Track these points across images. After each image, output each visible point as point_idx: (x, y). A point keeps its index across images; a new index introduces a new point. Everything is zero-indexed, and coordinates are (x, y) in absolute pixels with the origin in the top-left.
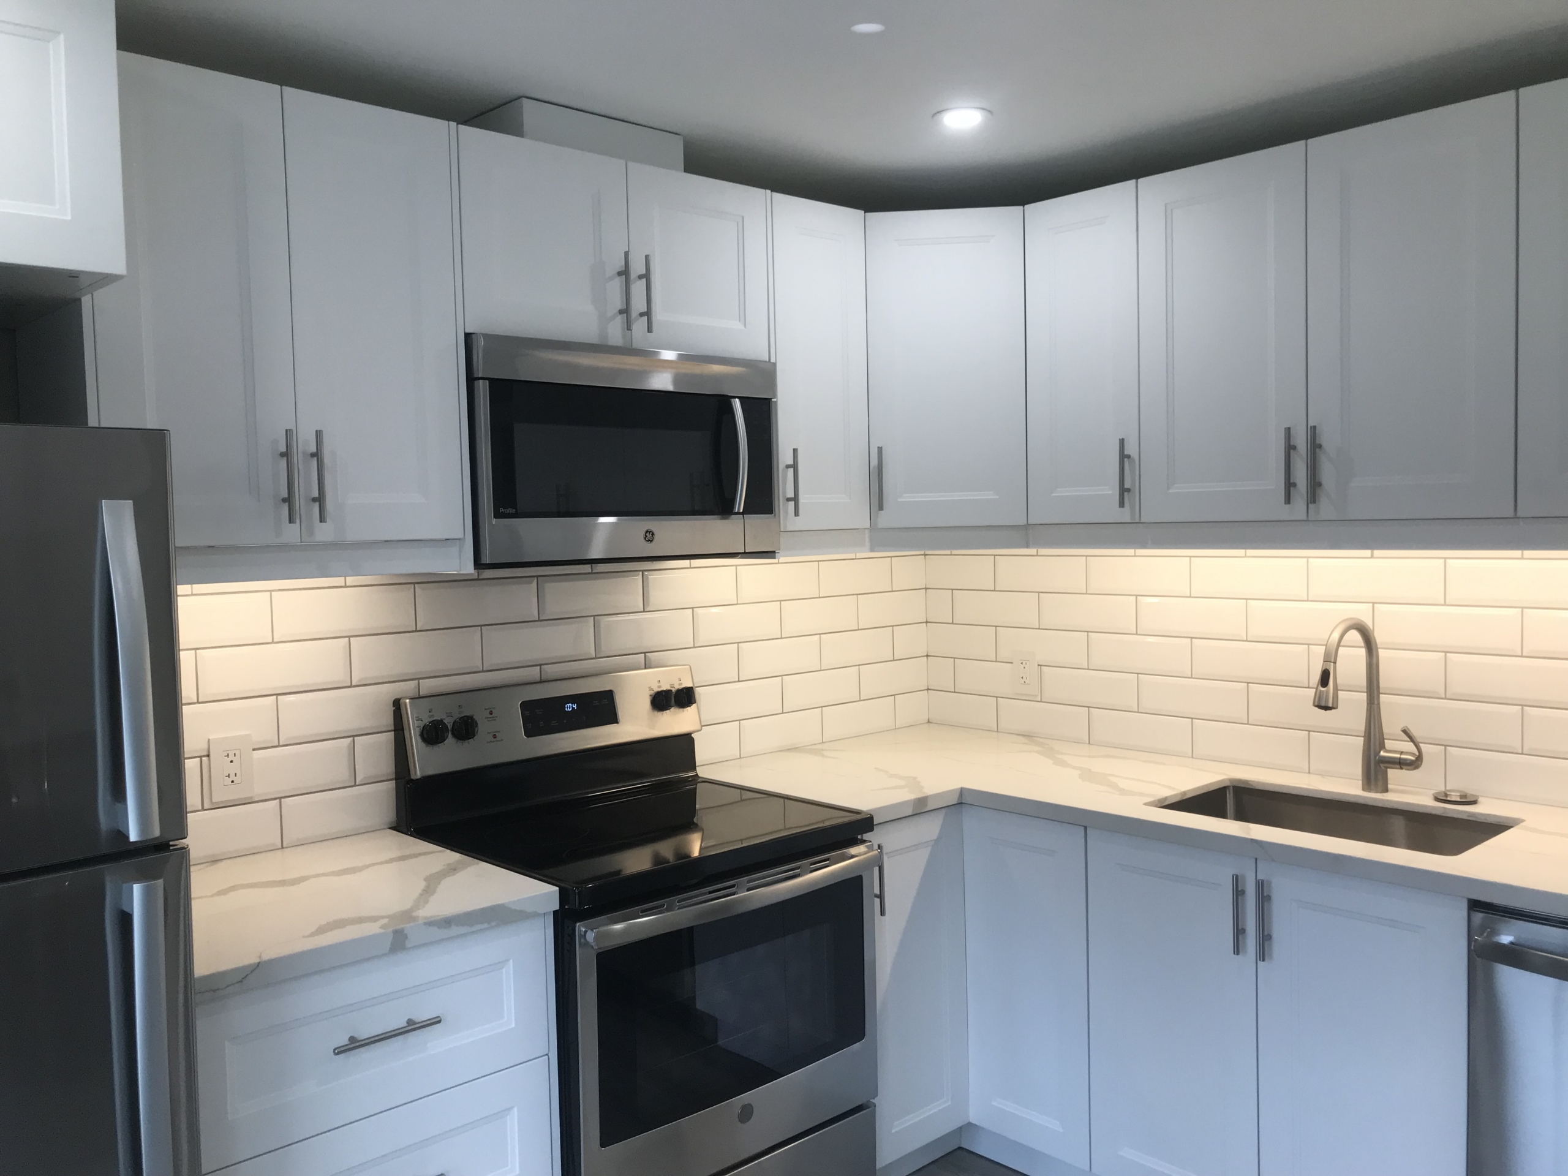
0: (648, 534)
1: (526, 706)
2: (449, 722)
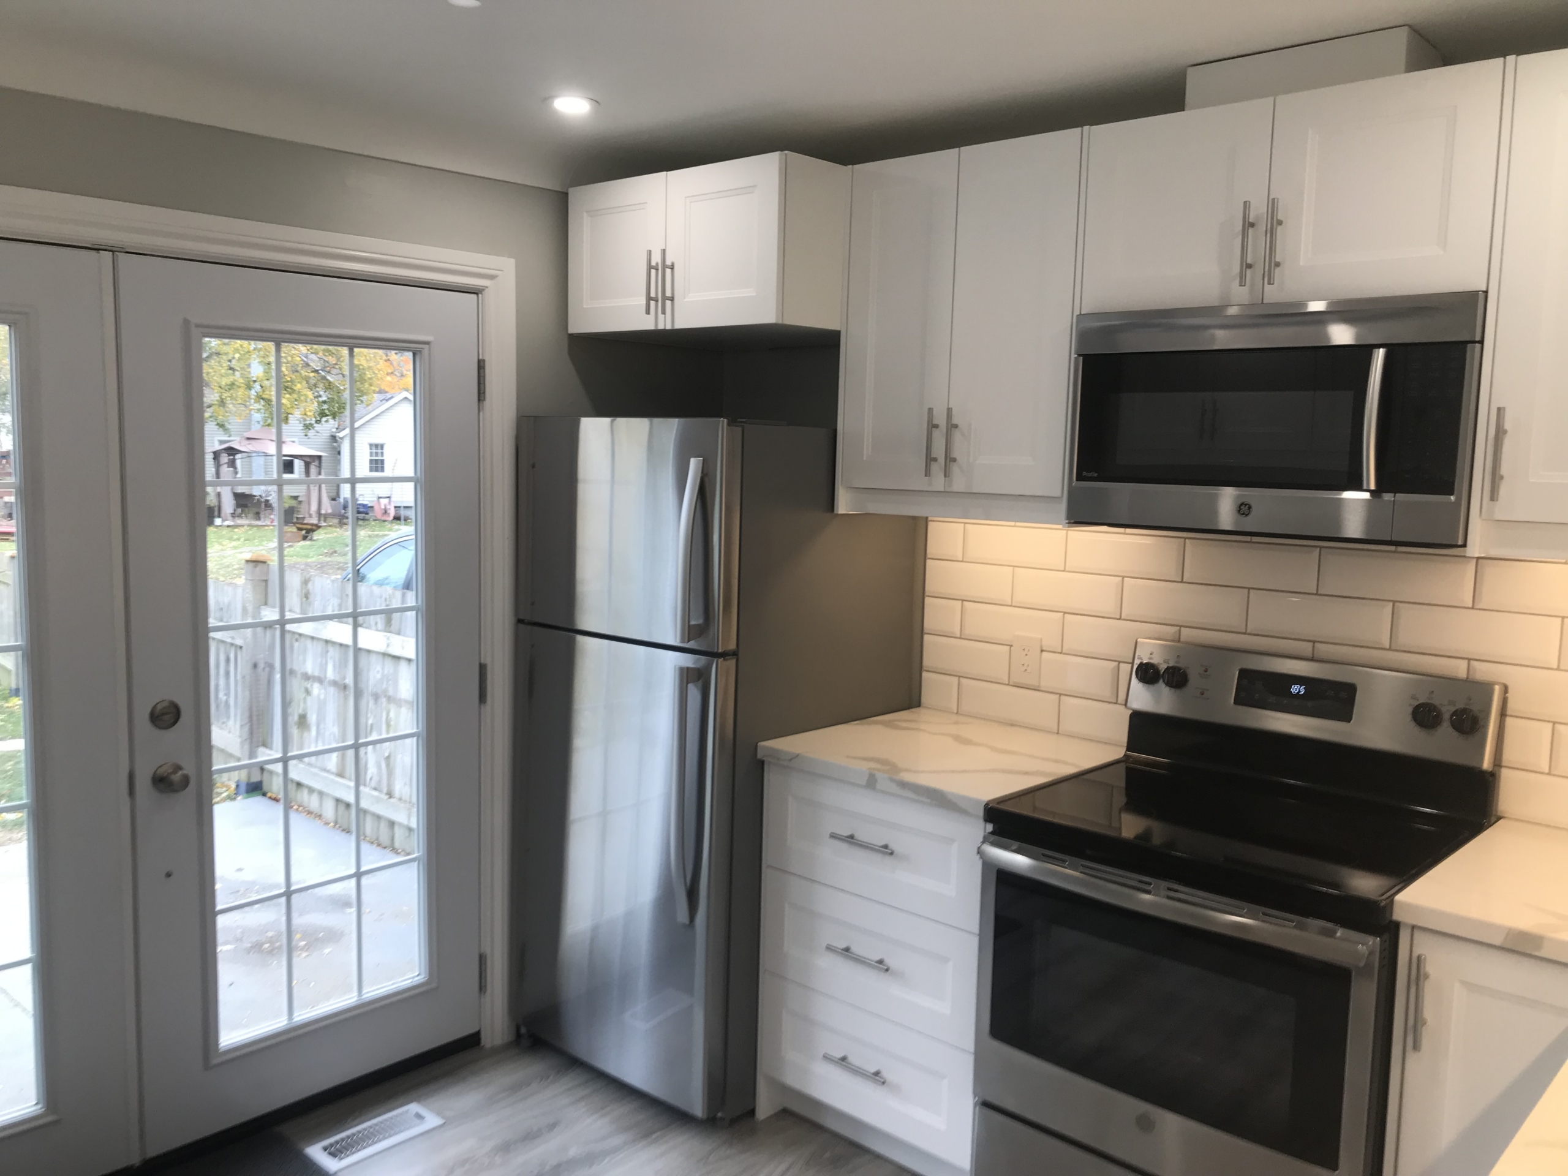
0: (1242, 507)
1: (1244, 673)
2: (1163, 667)
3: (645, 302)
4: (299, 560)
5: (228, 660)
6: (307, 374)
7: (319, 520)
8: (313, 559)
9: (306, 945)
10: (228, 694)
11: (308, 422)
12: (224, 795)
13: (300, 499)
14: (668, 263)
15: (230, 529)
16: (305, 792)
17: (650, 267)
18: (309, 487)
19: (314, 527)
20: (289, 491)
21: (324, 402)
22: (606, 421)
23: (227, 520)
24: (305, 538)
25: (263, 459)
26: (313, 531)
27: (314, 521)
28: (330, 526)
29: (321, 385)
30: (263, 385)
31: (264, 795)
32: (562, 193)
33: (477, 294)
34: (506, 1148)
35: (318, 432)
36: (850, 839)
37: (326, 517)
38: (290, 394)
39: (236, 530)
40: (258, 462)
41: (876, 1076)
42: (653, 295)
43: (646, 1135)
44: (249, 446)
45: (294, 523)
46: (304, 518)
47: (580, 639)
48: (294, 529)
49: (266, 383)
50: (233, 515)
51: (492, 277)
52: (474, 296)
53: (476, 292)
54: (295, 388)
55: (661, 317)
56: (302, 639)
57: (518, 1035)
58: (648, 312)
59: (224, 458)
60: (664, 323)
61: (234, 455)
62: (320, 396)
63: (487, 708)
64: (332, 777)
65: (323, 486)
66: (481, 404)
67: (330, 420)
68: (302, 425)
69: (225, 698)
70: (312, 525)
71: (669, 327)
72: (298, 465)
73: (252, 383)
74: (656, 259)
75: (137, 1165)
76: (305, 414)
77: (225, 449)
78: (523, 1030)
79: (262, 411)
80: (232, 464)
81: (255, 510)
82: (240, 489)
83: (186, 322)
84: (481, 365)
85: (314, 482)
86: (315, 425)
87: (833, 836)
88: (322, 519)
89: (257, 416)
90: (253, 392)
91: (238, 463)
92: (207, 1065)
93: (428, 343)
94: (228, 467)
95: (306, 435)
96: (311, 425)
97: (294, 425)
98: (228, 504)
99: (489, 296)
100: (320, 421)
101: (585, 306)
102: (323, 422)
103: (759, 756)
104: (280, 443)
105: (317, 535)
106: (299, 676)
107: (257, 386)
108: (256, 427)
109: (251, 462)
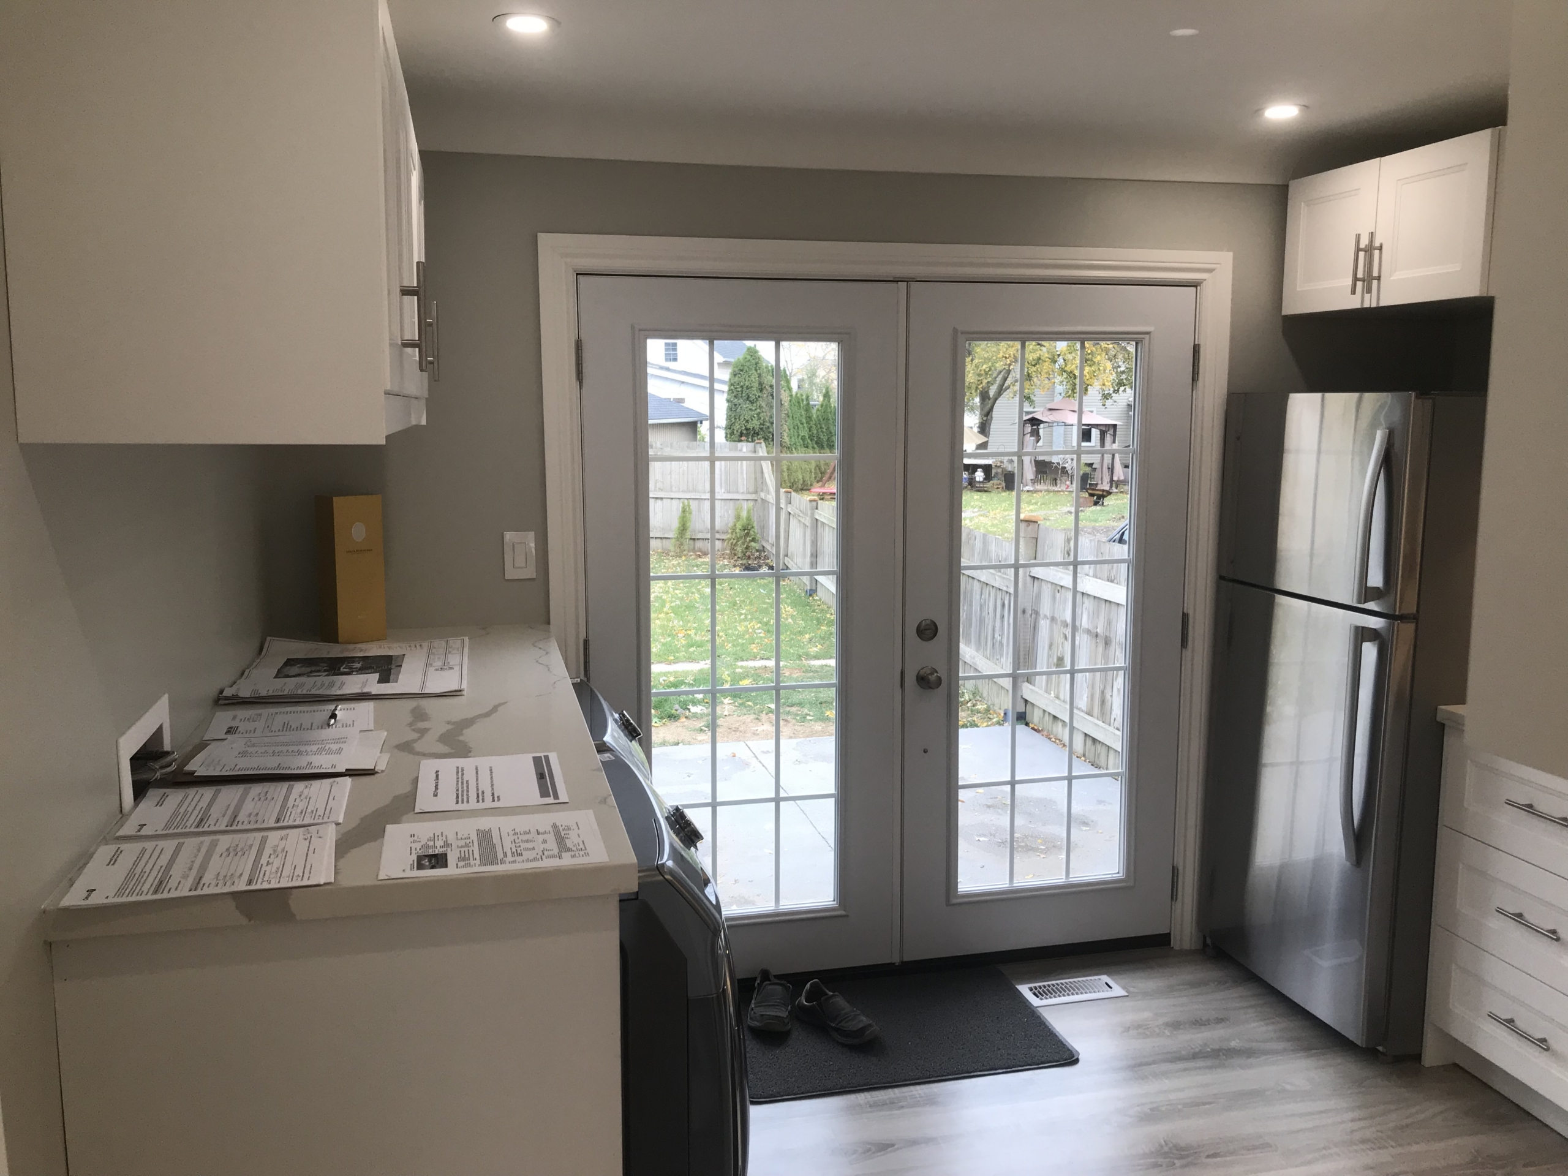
3: (1350, 283)
4: (1088, 523)
5: (1003, 605)
6: (1106, 346)
7: (1111, 487)
8: (1101, 524)
9: (1044, 849)
10: (1001, 635)
11: (1106, 392)
12: (994, 720)
13: (1094, 467)
14: (1377, 244)
15: (1030, 493)
16: (1060, 724)
17: (1358, 250)
18: (1103, 455)
19: (1104, 493)
20: (1086, 459)
21: (1123, 372)
22: (1317, 396)
23: (1027, 485)
24: (1096, 503)
25: (1063, 427)
26: (1103, 497)
27: (1107, 488)
28: (1121, 492)
29: (1120, 356)
30: (1066, 358)
31: (1027, 724)
32: (1284, 185)
33: (1196, 286)
34: (1175, 1026)
35: (1115, 402)
36: (1529, 808)
37: (1119, 483)
38: (1090, 366)
39: (1035, 495)
40: (1058, 431)
41: (1543, 1044)
42: (1360, 275)
43: (1306, 1049)
44: (1050, 417)
45: (1087, 490)
46: (1097, 484)
47: (1281, 599)
48: (1087, 495)
49: (1070, 357)
50: (1034, 481)
51: (1210, 271)
52: (1194, 289)
53: (1195, 285)
54: (1094, 360)
55: (1367, 296)
56: (1063, 590)
57: (1205, 944)
58: (1354, 292)
59: (1028, 428)
60: (1370, 302)
61: (1039, 425)
62: (1119, 367)
63: (1187, 653)
64: (1082, 714)
65: (1117, 456)
66: (1194, 384)
67: (1127, 389)
68: (1101, 395)
69: (999, 638)
70: (1103, 491)
71: (1374, 305)
72: (1095, 433)
73: (1056, 357)
74: (1365, 242)
75: (897, 964)
76: (1104, 385)
77: (1028, 420)
78: (1209, 941)
79: (1065, 383)
80: (1035, 434)
81: (1053, 476)
82: (1040, 458)
83: (955, 330)
84: (1196, 349)
85: (1107, 452)
86: (1113, 395)
87: (1509, 803)
88: (1114, 485)
89: (1059, 389)
90: (1057, 366)
91: (1041, 431)
92: (948, 903)
93: (1148, 333)
94: (1031, 436)
95: (1104, 405)
96: (1109, 394)
97: (1094, 394)
98: (1029, 472)
99: (1207, 290)
100: (1118, 391)
101: (1298, 289)
102: (1120, 392)
103: (1439, 719)
104: (1080, 413)
105: (1106, 501)
106: (1059, 623)
107: (1061, 361)
108: (1058, 398)
109: (1052, 431)
